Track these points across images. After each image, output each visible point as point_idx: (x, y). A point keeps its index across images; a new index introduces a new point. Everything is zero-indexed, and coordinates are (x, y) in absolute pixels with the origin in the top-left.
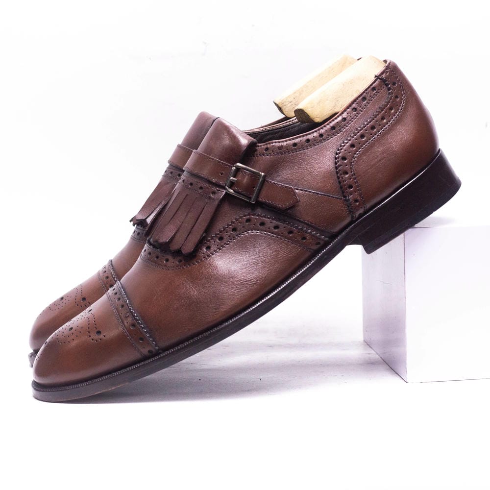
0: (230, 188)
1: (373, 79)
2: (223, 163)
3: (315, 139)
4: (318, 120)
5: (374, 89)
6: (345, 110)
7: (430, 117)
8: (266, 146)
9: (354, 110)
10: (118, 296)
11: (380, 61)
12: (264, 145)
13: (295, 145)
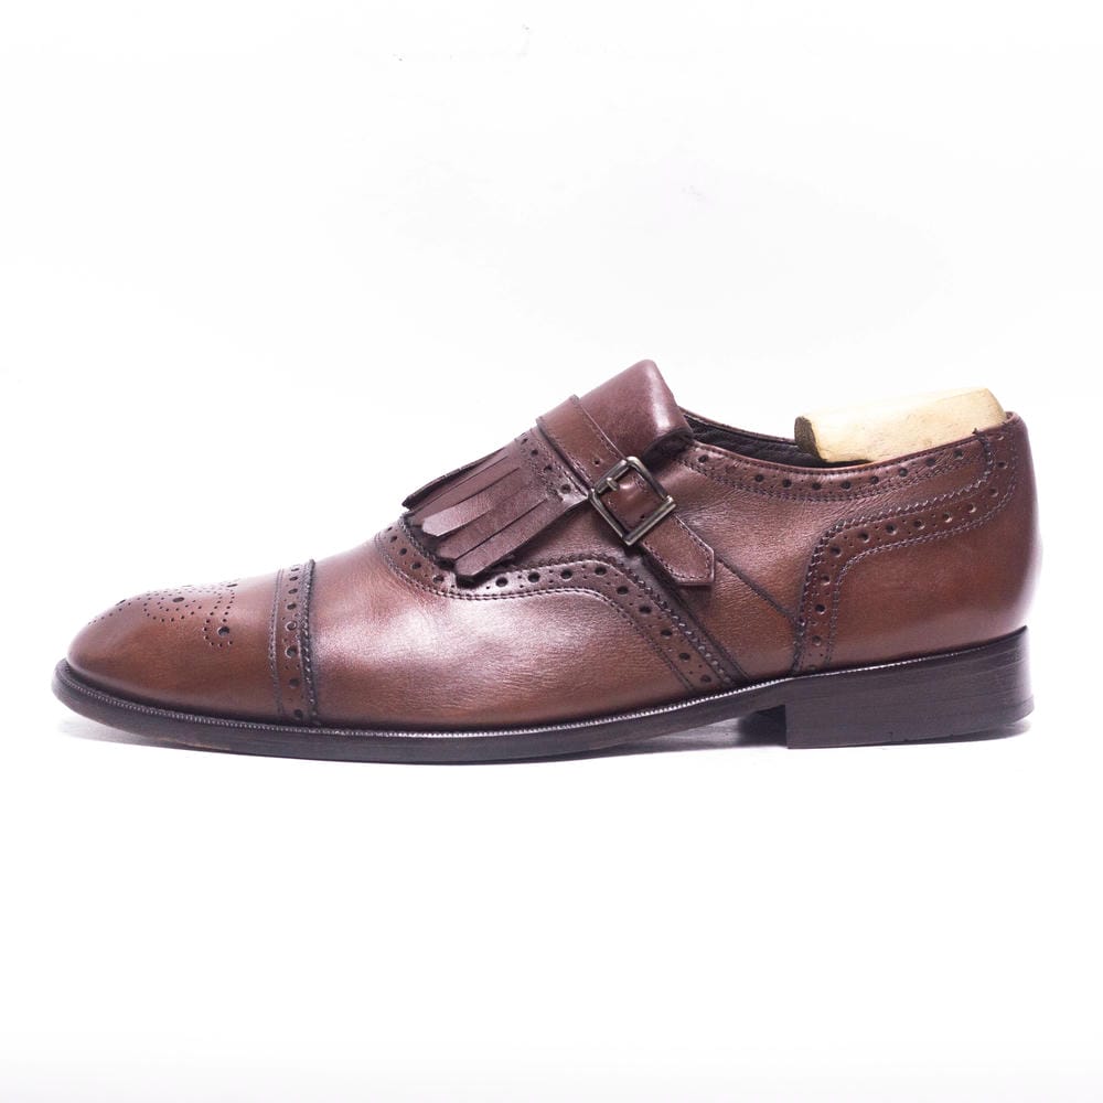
0: (599, 496)
1: (969, 434)
2: (608, 444)
3: (800, 486)
4: (826, 455)
5: (958, 453)
6: (884, 464)
7: (1038, 559)
8: (704, 452)
9: (902, 472)
10: (294, 584)
11: (999, 409)
12: (702, 448)
13: (759, 478)
